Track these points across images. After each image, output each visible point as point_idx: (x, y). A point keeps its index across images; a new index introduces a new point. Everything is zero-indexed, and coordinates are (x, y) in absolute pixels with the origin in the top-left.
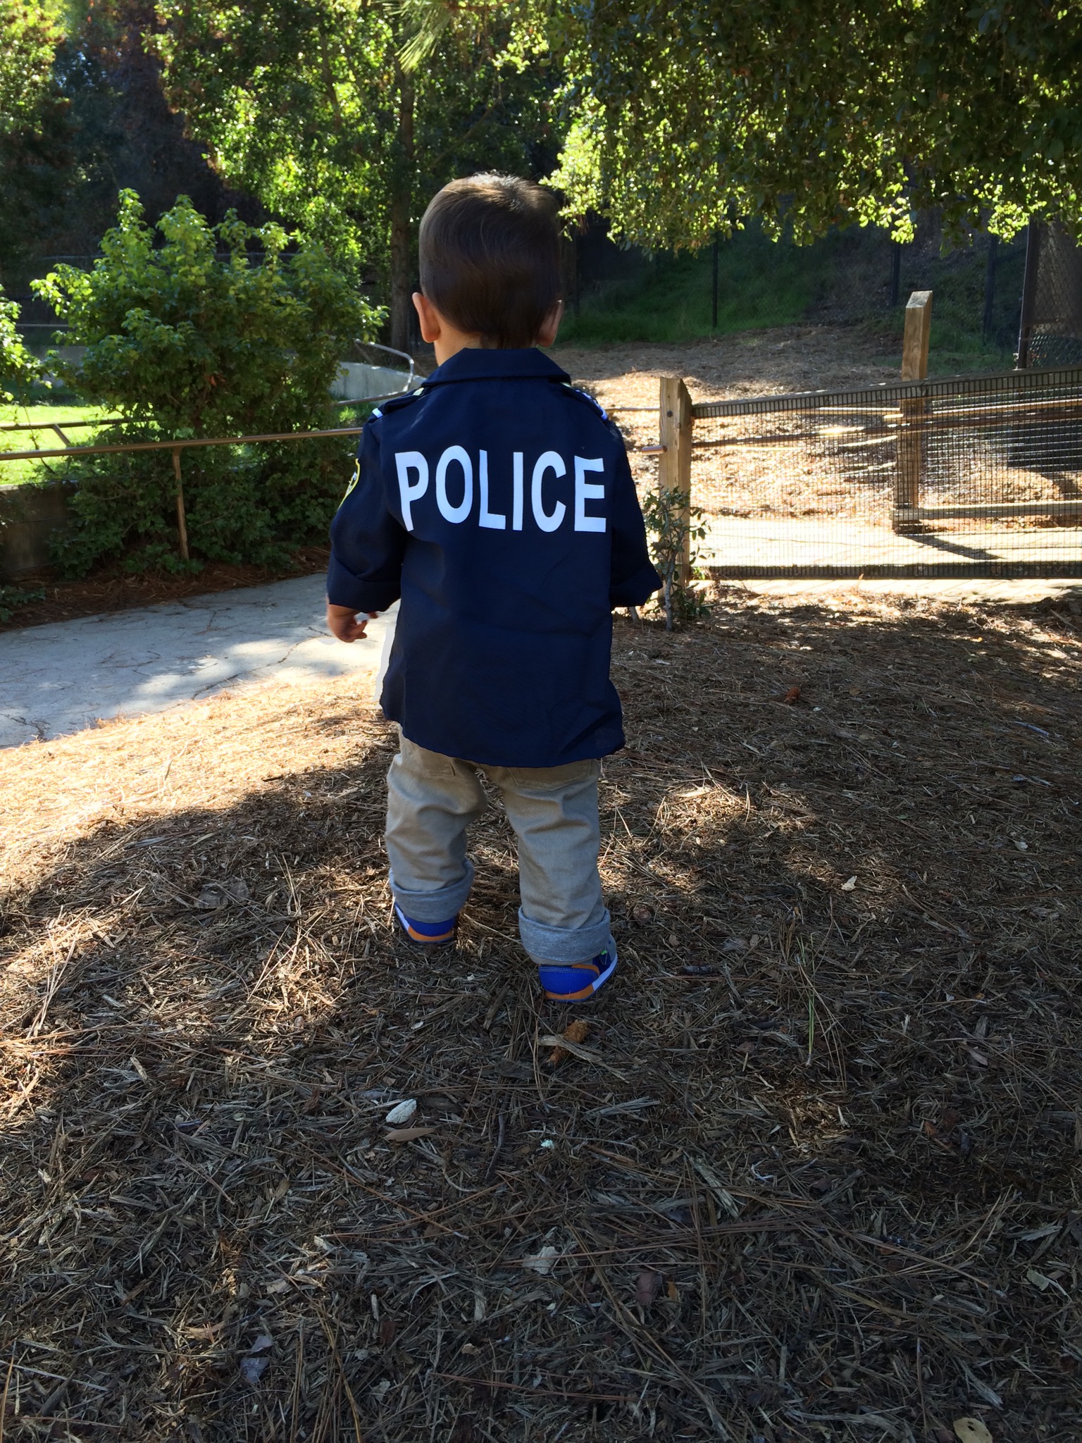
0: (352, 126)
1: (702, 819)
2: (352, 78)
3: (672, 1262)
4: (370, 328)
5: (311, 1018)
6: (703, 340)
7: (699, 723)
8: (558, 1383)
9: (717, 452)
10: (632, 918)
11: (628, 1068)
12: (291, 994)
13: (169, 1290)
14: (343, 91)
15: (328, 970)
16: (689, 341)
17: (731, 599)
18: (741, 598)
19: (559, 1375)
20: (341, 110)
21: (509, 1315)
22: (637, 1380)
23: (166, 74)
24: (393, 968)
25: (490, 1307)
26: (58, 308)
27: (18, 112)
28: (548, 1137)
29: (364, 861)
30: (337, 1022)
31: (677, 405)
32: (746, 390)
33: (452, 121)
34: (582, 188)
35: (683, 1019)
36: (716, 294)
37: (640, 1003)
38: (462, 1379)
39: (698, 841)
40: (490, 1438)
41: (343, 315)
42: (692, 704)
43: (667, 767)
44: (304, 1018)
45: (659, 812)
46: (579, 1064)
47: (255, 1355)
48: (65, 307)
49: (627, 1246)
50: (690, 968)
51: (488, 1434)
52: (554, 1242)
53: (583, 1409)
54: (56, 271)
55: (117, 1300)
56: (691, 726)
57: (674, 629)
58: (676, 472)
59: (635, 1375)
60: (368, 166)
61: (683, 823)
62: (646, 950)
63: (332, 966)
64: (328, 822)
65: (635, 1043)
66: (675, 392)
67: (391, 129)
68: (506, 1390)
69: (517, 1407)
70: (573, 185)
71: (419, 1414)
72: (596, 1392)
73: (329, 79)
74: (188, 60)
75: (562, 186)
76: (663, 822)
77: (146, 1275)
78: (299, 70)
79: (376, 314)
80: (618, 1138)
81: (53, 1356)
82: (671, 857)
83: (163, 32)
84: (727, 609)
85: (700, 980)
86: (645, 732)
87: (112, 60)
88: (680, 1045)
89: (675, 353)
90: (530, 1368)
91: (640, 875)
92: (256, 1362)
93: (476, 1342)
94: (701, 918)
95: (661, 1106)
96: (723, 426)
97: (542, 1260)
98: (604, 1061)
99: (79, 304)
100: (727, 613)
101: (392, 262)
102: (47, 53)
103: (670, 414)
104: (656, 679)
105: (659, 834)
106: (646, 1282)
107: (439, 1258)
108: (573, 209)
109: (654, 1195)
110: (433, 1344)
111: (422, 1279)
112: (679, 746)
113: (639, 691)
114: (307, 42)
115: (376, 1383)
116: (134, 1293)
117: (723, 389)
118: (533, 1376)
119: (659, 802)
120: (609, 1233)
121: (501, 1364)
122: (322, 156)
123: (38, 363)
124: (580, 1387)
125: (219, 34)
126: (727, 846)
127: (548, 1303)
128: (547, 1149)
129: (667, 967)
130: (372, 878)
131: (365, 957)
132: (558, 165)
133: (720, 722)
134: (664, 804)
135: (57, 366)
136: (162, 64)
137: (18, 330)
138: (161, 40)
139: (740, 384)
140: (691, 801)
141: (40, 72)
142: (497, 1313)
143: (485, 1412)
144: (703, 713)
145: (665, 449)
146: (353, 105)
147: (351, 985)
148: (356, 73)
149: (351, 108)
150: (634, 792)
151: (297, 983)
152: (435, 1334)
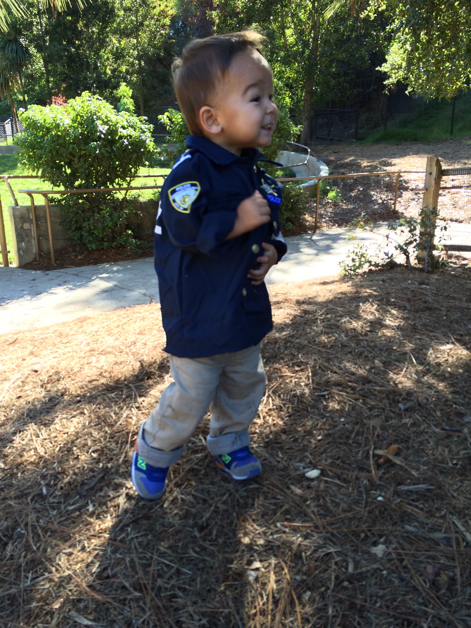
0: (292, 47)
1: (450, 360)
2: (293, 27)
3: (442, 561)
4: (294, 135)
5: (273, 429)
6: (446, 140)
7: (446, 315)
8: (388, 607)
9: (449, 192)
10: (418, 401)
11: (418, 470)
12: (264, 417)
13: (216, 535)
14: (288, 32)
15: (280, 409)
16: (438, 141)
17: (453, 260)
18: (458, 260)
19: (388, 604)
20: (287, 41)
21: (365, 573)
22: (426, 613)
23: (215, 28)
24: (307, 411)
25: (356, 567)
26: (168, 127)
27: (154, 46)
28: (380, 495)
29: (293, 364)
30: (284, 431)
31: (434, 170)
32: (465, 164)
33: (335, 43)
34: (396, 71)
35: (444, 451)
36: (453, 120)
37: (423, 440)
38: (343, 597)
39: (449, 369)
40: (357, 626)
41: (283, 130)
42: (442, 306)
43: (431, 334)
44: (270, 428)
45: (429, 354)
46: (394, 465)
47: (253, 570)
48: (171, 127)
49: (420, 551)
50: (447, 428)
51: (355, 624)
52: (385, 543)
53: (400, 621)
54: (168, 111)
55: (195, 536)
56: (442, 317)
57: (428, 272)
58: (431, 200)
59: (424, 610)
60: (297, 64)
61: (442, 360)
62: (425, 417)
63: (281, 407)
64: (277, 346)
65: (420, 459)
66: (434, 163)
67: (308, 49)
68: (364, 606)
69: (369, 614)
70: (392, 70)
71: (324, 609)
72: (406, 614)
73: (283, 27)
74: (225, 21)
75: (386, 70)
76: (431, 359)
77: (206, 527)
78: (270, 23)
79: (297, 129)
80: (413, 500)
81: (170, 556)
82: (435, 376)
83: (215, 10)
84: (452, 265)
85: (452, 434)
86: (420, 317)
87: (193, 24)
88: (443, 462)
89: (431, 147)
90: (374, 598)
91: (421, 382)
92: (253, 573)
93: (351, 583)
94: (452, 405)
95: (435, 490)
96: (453, 180)
97: (379, 550)
98: (406, 465)
99: (176, 125)
100: (451, 267)
101: (304, 107)
102: (167, 21)
103: (431, 174)
104: (423, 294)
105: (429, 364)
106: (430, 569)
107: (332, 541)
108: (391, 80)
109: (432, 530)
110: (330, 579)
111: (324, 549)
112: (437, 325)
113: (416, 299)
114: (275, 12)
115: (305, 592)
116: (203, 534)
117: (454, 163)
118: (376, 602)
119: (428, 350)
120: (411, 544)
121: (361, 594)
122: (277, 61)
123: (159, 150)
124: (398, 611)
125: (238, 10)
126: (463, 373)
127: (382, 570)
128: (380, 501)
129: (436, 426)
130: (297, 371)
131: (295, 405)
132: (385, 61)
133: (457, 315)
134: (431, 351)
135: (166, 151)
136: (213, 24)
137: (152, 136)
138: (214, 13)
139: (463, 161)
140: (444, 351)
141: (165, 29)
142: (359, 571)
143: (354, 614)
144: (448, 311)
145: (427, 190)
146: (292, 38)
147: (290, 416)
148: (295, 24)
149: (291, 40)
150: (416, 344)
151: (267, 413)
152: (331, 575)
